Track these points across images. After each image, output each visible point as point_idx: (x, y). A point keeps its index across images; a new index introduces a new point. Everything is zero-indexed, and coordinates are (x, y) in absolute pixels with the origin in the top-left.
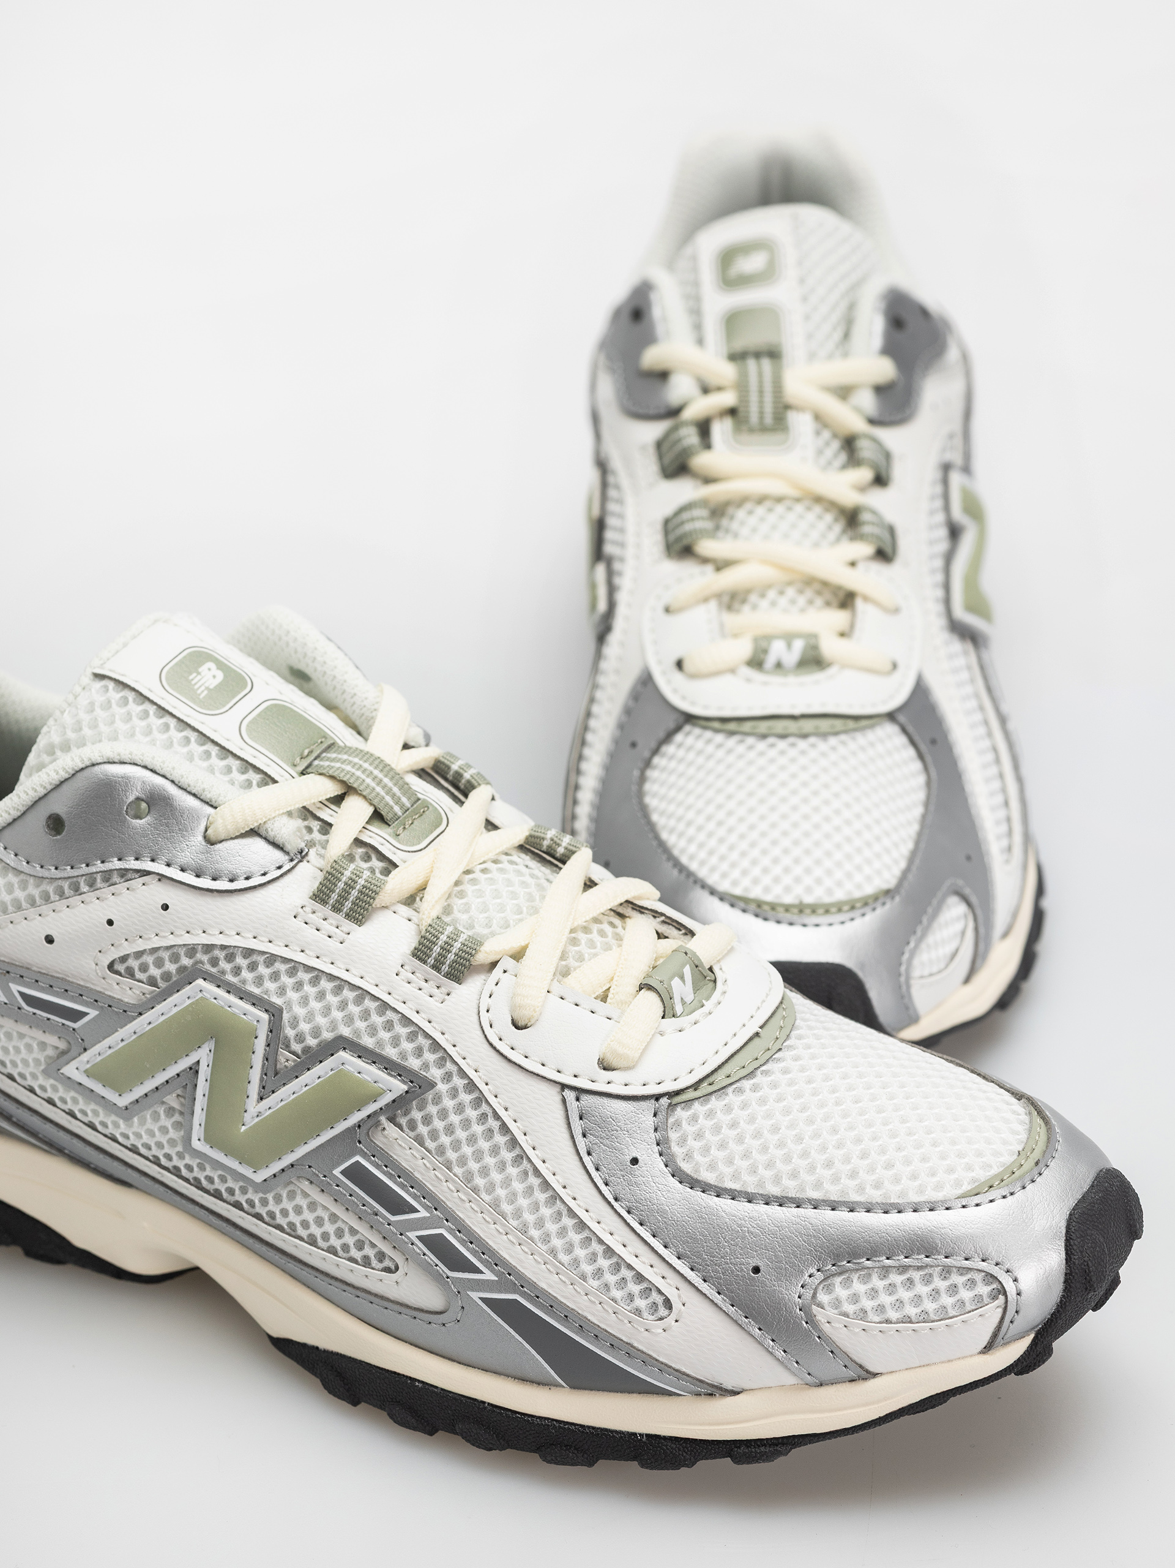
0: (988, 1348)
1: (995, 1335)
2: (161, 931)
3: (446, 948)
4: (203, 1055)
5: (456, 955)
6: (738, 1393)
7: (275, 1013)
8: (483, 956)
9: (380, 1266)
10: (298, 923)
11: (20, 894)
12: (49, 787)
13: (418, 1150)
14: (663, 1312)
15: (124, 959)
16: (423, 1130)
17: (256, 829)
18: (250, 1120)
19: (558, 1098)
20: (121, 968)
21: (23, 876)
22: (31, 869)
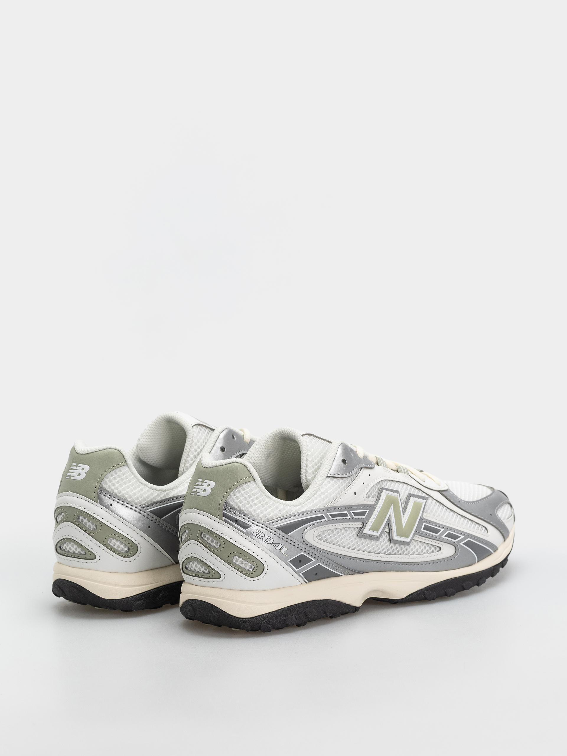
2: (371, 481)
4: (391, 511)
9: (436, 551)
12: (335, 455)
14: (486, 531)
15: (368, 493)
18: (404, 524)
19: (440, 494)
20: (367, 496)
21: (344, 479)
22: (345, 476)
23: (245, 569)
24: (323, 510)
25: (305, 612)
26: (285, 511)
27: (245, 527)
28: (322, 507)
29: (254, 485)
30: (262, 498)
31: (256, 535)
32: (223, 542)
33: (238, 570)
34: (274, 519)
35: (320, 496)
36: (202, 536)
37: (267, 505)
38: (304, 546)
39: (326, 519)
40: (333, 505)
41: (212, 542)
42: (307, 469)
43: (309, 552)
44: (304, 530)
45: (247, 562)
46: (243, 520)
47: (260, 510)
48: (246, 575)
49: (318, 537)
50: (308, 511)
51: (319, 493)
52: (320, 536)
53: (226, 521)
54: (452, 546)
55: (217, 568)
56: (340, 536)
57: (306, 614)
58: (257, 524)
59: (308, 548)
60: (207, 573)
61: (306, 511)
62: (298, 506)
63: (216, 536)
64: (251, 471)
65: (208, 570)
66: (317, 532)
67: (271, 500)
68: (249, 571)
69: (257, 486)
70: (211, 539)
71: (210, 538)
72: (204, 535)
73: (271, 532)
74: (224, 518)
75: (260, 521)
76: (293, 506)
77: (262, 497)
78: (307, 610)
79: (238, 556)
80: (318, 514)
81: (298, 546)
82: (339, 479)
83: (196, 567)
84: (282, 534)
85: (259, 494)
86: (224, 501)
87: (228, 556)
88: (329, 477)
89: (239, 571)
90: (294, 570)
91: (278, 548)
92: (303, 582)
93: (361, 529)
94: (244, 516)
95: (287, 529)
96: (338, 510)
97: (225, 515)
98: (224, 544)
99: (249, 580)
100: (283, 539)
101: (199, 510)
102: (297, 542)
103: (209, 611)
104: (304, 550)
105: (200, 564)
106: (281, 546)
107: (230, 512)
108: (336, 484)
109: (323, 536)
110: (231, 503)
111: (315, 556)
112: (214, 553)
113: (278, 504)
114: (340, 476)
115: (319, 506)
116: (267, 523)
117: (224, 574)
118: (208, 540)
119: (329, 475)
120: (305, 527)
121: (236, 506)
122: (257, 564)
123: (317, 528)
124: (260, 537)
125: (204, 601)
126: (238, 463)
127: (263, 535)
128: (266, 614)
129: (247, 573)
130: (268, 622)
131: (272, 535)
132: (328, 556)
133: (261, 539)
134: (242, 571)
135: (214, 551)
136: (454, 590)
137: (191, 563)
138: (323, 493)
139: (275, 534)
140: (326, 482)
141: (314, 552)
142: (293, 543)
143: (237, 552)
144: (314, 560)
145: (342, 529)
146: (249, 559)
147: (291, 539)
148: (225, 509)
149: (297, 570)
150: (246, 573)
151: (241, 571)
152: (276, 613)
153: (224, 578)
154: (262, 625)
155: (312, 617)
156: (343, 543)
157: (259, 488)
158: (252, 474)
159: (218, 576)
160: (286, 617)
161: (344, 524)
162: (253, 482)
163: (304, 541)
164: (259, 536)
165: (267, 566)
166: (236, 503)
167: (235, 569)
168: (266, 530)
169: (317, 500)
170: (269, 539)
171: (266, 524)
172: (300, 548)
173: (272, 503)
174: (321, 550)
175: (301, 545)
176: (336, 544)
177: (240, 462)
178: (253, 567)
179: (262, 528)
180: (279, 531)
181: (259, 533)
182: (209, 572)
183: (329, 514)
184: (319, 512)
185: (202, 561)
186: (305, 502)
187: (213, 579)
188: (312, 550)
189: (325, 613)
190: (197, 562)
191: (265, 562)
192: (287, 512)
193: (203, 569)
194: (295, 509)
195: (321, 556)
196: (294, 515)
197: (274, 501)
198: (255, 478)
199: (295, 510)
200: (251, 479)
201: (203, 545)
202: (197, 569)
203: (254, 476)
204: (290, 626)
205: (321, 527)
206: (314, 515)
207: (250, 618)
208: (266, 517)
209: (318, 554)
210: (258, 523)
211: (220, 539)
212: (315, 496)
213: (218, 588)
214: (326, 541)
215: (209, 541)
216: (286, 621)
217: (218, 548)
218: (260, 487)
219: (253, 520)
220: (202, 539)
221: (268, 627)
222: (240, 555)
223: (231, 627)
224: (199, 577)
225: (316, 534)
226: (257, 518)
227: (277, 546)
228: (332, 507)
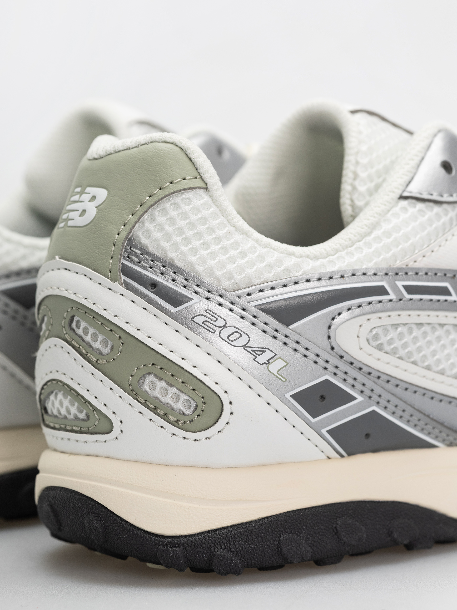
21: (445, 206)
22: (446, 198)
23: (173, 409)
24: (384, 272)
25: (336, 528)
26: (282, 268)
27: (176, 300)
28: (384, 266)
29: (203, 198)
30: (225, 231)
31: (203, 323)
32: (120, 337)
33: (154, 410)
34: (253, 286)
35: (378, 239)
36: (74, 325)
37: (238, 249)
38: (334, 361)
39: (392, 296)
40: (411, 265)
41: (95, 338)
42: (357, 183)
43: (345, 376)
44: (333, 319)
45: (181, 391)
46: (170, 285)
47: (217, 261)
48: (175, 424)
49: (371, 341)
50: (345, 270)
51: (377, 233)
52: (376, 337)
53: (128, 287)
55: (105, 405)
56: (429, 343)
57: (337, 533)
58: (208, 294)
59: (343, 367)
60: (83, 420)
61: (338, 272)
62: (321, 260)
63: (102, 324)
64: (198, 164)
65: (85, 411)
66: (367, 326)
67: (250, 239)
68: (184, 414)
69: (214, 203)
70: (91, 331)
71: (90, 328)
72: (78, 322)
73: (242, 318)
74: (123, 277)
75: (214, 287)
77: (224, 228)
78: (339, 522)
79: (156, 376)
80: (370, 281)
81: (315, 358)
82: (431, 204)
83: (61, 403)
84: (274, 323)
85: (218, 221)
86: (124, 234)
87: (132, 376)
88: (406, 198)
89: (159, 415)
90: (306, 420)
91: (262, 359)
92: (333, 454)
94: (175, 273)
95: (286, 313)
96: (425, 276)
97: (127, 272)
98: (123, 343)
99: (184, 438)
100: (275, 337)
101: (68, 260)
102: (314, 349)
103: (85, 516)
104: (331, 369)
105: (69, 397)
106: (268, 355)
107: (139, 263)
108: (423, 216)
109: (383, 340)
110: (144, 241)
111: (362, 388)
112: (98, 366)
113: (265, 250)
114: (435, 197)
115: (376, 263)
116: (234, 293)
117: (121, 422)
118: (86, 334)
119: (406, 194)
120: (335, 309)
121: (157, 248)
122: (203, 398)
123: (368, 316)
124: (215, 328)
125: (74, 491)
126: (165, 142)
127: (220, 323)
128: (228, 527)
129: (178, 420)
130: (233, 550)
131: (244, 325)
132: (399, 391)
133: (217, 333)
134: (165, 414)
135: (97, 362)
137: (52, 397)
138: (388, 234)
139: (253, 324)
140: (397, 209)
141: (361, 378)
142: (301, 349)
143: (153, 364)
144: (360, 398)
145: (437, 327)
146: (183, 383)
147: (298, 338)
148: (128, 257)
149: (313, 420)
150: (175, 419)
151: (162, 413)
152: (255, 526)
153: (122, 431)
154: (214, 555)
155: (354, 543)
156: (439, 361)
157: (217, 206)
158: (201, 171)
159: (105, 426)
160: (282, 538)
161: (441, 314)
162: (201, 191)
163: (332, 348)
164: (212, 326)
165: (231, 403)
166: (156, 240)
167: (148, 407)
168: (231, 310)
169: (371, 248)
170: (238, 335)
171: (231, 296)
172: (321, 362)
173: (249, 245)
174: (380, 374)
175: (324, 355)
176: (420, 363)
177: (171, 141)
178: (193, 404)
179: (220, 305)
180: (265, 315)
181: (212, 318)
182: (88, 417)
183: (400, 284)
184: (374, 278)
185: (71, 389)
186: (340, 251)
187: (96, 434)
188: (353, 372)
189: (390, 534)
190: (62, 392)
191: (226, 392)
192: (287, 270)
193: (74, 410)
194: (311, 265)
195: (378, 390)
196: (306, 277)
197: (257, 241)
198: (208, 181)
199: (310, 268)
200: (198, 183)
201: (74, 347)
202: (63, 411)
203: (206, 176)
204: (292, 563)
205: (380, 315)
206: (361, 282)
207: (185, 536)
208: (231, 278)
209: (370, 384)
210: (209, 292)
211: (111, 330)
212: (368, 239)
213: (108, 457)
214: (394, 352)
215: (88, 338)
216: (281, 550)
217: (107, 354)
218: (221, 205)
219: (198, 286)
220: (71, 333)
221: (232, 560)
222: (161, 373)
223: (144, 560)
224: (67, 431)
225: (364, 332)
226: (206, 280)
227: (259, 353)
228: (412, 269)
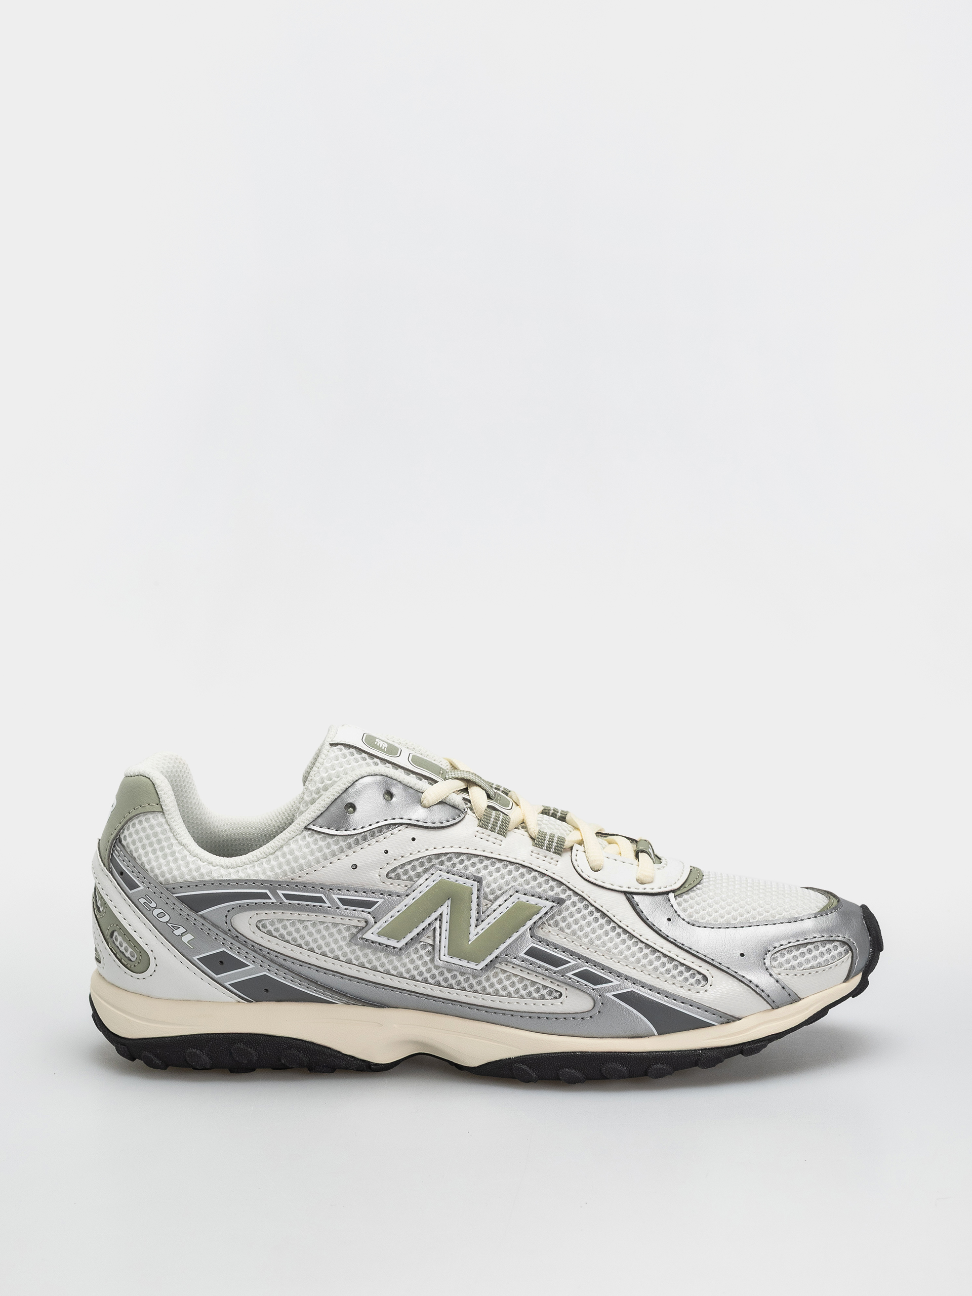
0: (847, 979)
1: (850, 971)
2: (413, 851)
3: (551, 841)
4: (445, 909)
5: (556, 843)
6: (740, 1019)
7: (479, 880)
8: (567, 844)
9: (550, 998)
10: (478, 839)
11: (335, 848)
12: (341, 792)
13: (562, 934)
14: (703, 983)
15: (394, 870)
16: (563, 925)
17: (444, 801)
18: (472, 938)
19: (625, 898)
20: (393, 875)
23: (125, 956)
24: (270, 883)
26: (199, 873)
27: (132, 885)
28: (272, 878)
31: (144, 903)
33: (116, 955)
34: (177, 883)
38: (231, 939)
39: (273, 900)
43: (239, 951)
44: (229, 911)
45: (118, 947)
46: (131, 874)
47: (158, 863)
49: (259, 927)
51: (278, 853)
52: (264, 926)
53: (110, 871)
54: (587, 996)
58: (149, 885)
59: (239, 944)
62: (231, 870)
64: (161, 795)
66: (256, 918)
67: (185, 850)
68: (130, 960)
69: (166, 822)
73: (167, 904)
76: (222, 866)
77: (169, 841)
79: (117, 932)
80: (257, 889)
81: (216, 936)
84: (186, 910)
85: (166, 836)
86: (114, 836)
88: (309, 829)
90: (210, 975)
91: (177, 932)
92: (241, 999)
93: (361, 930)
94: (134, 867)
95: (196, 903)
96: (304, 888)
99: (131, 976)
100: (187, 919)
102: (215, 930)
104: (227, 944)
106: (182, 930)
110: (123, 842)
111: (253, 959)
113: (193, 858)
115: (267, 876)
116: (164, 886)
117: (103, 957)
119: (310, 826)
120: (230, 905)
121: (128, 848)
122: (140, 952)
123: (257, 912)
127: (154, 905)
129: (128, 964)
131: (168, 909)
133: (151, 911)
134: (121, 959)
136: (579, 1075)
139: (173, 909)
140: (300, 837)
141: (252, 953)
142: (206, 930)
143: (116, 925)
144: (252, 966)
145: (316, 923)
146: (129, 940)
147: (203, 921)
149: (216, 976)
150: (126, 963)
151: (119, 957)
157: (168, 825)
158: (161, 800)
161: (320, 915)
162: (160, 815)
163: (231, 931)
164: (148, 906)
165: (156, 959)
166: (128, 843)
168: (161, 897)
170: (163, 914)
171: (162, 888)
172: (221, 940)
173: (183, 854)
175: (223, 935)
177: (147, 775)
178: (135, 955)
179: (155, 893)
180: (181, 903)
181: (149, 901)
183: (281, 892)
184: (260, 886)
188: (245, 948)
191: (152, 952)
192: (203, 876)
194: (221, 873)
195: (268, 962)
196: (212, 881)
198: (165, 807)
200: (158, 808)
203: (164, 804)
205: (266, 912)
206: (251, 889)
209: (259, 957)
210: (150, 883)
212: (271, 857)
219: (144, 878)
225: (255, 921)
226: (150, 874)
227: (176, 929)
228: (293, 883)
